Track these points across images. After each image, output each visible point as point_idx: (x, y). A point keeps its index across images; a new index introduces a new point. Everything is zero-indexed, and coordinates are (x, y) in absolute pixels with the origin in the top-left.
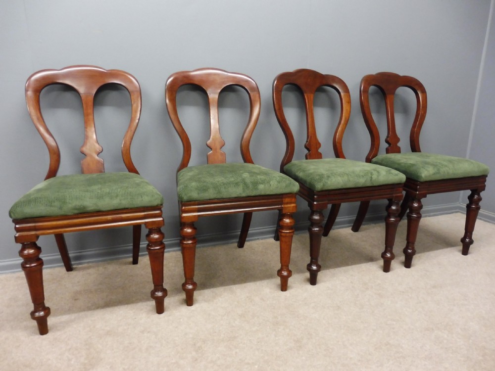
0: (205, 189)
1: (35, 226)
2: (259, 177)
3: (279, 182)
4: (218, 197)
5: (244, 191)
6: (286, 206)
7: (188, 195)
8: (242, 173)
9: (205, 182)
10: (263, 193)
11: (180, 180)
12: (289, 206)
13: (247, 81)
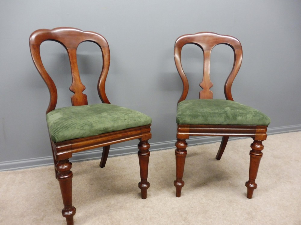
0: (195, 116)
1: (71, 146)
2: (238, 111)
3: (254, 116)
4: (206, 123)
5: (225, 120)
6: (258, 134)
7: (183, 120)
8: (225, 107)
9: (196, 111)
10: (240, 123)
11: (179, 108)
12: (260, 134)
13: (233, 41)
